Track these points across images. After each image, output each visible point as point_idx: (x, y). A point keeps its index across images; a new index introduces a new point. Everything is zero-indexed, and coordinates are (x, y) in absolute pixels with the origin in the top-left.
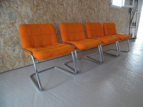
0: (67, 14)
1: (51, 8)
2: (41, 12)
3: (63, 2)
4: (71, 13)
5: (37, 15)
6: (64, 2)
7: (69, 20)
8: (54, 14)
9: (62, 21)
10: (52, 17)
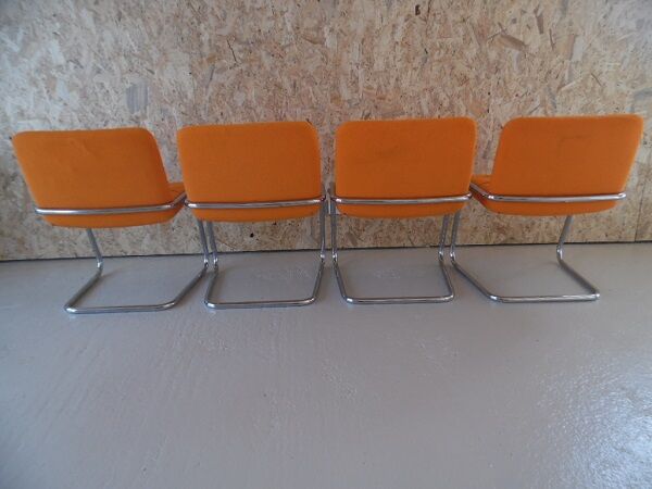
0: (342, 79)
1: (267, 62)
2: (227, 78)
3: (318, 29)
4: (360, 72)
5: (211, 90)
6: (326, 29)
7: (349, 101)
8: (279, 80)
9: (312, 107)
10: (270, 93)
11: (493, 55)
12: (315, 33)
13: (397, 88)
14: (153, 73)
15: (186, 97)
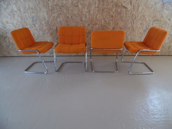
0: (83, 16)
1: (65, 11)
2: (55, 15)
3: (77, 3)
4: (87, 14)
5: (52, 18)
6: (79, 3)
7: (85, 21)
8: (68, 16)
9: (76, 22)
10: (66, 19)
11: (119, 10)
12: (76, 4)
13: (96, 18)
14: (38, 13)
15: (46, 19)
